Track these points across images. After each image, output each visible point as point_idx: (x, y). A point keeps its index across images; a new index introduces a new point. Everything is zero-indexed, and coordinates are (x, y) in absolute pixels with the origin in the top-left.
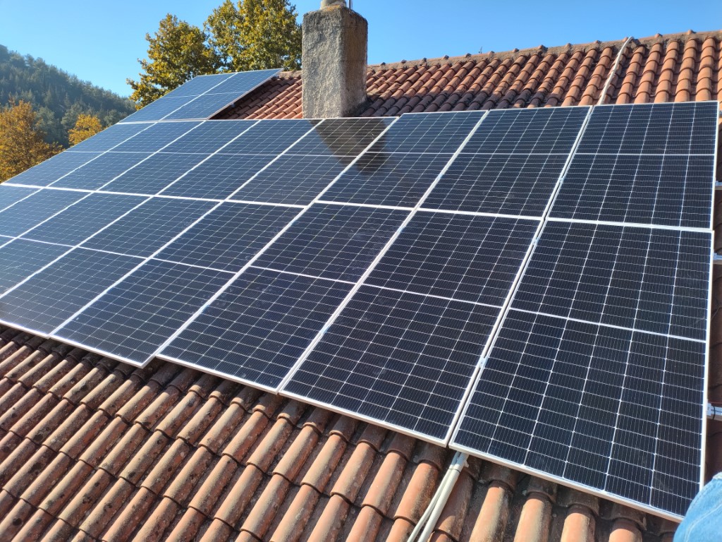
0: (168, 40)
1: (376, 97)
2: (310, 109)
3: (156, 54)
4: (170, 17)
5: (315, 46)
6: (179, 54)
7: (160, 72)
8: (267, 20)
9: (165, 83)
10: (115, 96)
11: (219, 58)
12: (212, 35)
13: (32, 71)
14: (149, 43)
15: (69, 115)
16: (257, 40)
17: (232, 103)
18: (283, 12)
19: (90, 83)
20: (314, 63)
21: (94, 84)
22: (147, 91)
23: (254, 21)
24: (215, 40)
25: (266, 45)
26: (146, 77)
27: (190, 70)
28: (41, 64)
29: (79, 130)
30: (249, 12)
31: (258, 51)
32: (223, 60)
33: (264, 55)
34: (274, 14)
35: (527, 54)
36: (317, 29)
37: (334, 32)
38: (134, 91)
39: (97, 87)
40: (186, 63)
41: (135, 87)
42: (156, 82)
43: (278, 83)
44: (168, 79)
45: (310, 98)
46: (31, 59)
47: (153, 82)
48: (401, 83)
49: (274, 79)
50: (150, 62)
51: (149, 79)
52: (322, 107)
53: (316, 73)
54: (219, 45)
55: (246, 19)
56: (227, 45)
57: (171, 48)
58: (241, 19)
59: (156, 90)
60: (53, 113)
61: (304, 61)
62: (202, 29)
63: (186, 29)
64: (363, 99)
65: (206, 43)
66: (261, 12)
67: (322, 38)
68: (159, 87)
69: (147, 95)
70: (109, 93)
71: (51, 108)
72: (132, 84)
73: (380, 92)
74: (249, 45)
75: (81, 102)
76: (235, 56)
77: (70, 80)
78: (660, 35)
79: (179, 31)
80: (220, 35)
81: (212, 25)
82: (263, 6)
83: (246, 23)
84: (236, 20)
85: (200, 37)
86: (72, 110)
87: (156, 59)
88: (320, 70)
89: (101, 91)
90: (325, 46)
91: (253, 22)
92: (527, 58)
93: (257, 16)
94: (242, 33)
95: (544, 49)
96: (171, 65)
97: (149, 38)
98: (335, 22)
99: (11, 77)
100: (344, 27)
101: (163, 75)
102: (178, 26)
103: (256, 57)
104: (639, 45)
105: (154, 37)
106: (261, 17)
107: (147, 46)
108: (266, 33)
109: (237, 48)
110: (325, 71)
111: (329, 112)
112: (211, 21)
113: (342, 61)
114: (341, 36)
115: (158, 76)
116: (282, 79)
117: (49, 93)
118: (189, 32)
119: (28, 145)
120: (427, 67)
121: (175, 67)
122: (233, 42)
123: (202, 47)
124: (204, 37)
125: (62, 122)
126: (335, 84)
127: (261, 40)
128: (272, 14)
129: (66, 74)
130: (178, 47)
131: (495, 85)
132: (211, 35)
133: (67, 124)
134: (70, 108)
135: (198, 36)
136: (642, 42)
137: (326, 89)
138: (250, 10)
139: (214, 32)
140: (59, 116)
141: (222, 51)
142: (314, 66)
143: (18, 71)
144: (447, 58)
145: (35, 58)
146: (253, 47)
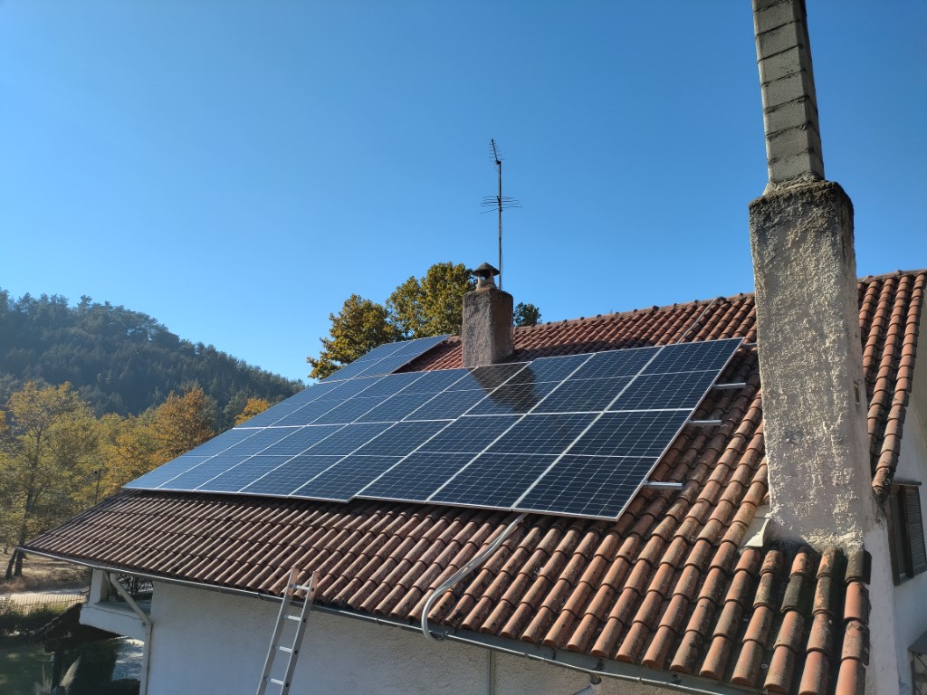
0: (351, 318)
1: (522, 350)
2: (469, 361)
3: (339, 332)
4: (354, 297)
5: (472, 316)
6: (361, 331)
7: (341, 349)
8: (450, 294)
9: (345, 359)
10: (284, 380)
11: (400, 332)
12: (395, 310)
13: (201, 358)
14: (332, 322)
15: (233, 403)
16: (439, 313)
17: (409, 361)
18: (466, 286)
19: (259, 368)
20: (471, 327)
21: (263, 369)
22: (326, 368)
23: (437, 295)
24: (397, 316)
25: (448, 317)
26: (326, 354)
27: (371, 345)
28: (212, 351)
29: (247, 415)
30: (432, 288)
31: (440, 323)
32: (404, 334)
33: (446, 327)
34: (457, 287)
35: (642, 313)
36: (473, 304)
37: (486, 306)
38: (313, 368)
39: (265, 372)
40: (367, 339)
41: (315, 365)
42: (336, 359)
43: (447, 346)
44: (348, 355)
45: (469, 353)
46: (201, 346)
47: (333, 359)
48: (543, 339)
49: (444, 342)
50: (332, 340)
51: (329, 356)
52: (477, 359)
53: (473, 335)
54: (401, 320)
55: (429, 294)
56: (409, 319)
57: (354, 326)
58: (424, 294)
59: (334, 368)
60: (216, 401)
61: (465, 327)
62: (384, 306)
63: (369, 307)
64: (511, 352)
65: (388, 320)
66: (445, 287)
67: (477, 310)
68: (338, 364)
69: (326, 371)
70: (277, 378)
71: (215, 396)
72: (312, 362)
73: (526, 346)
74: (431, 318)
75: (247, 389)
76: (416, 330)
77: (239, 367)
78: (742, 294)
79: (362, 310)
80: (402, 311)
81: (395, 302)
82: (446, 281)
83: (429, 298)
84: (420, 295)
85: (382, 314)
86: (237, 397)
87: (338, 337)
88: (476, 333)
89: (268, 376)
90: (478, 316)
91: (435, 297)
92: (642, 316)
93: (440, 291)
94: (425, 308)
95: (656, 308)
96: (352, 342)
97: (332, 318)
98: (486, 299)
99: (179, 365)
100: (492, 301)
101: (343, 353)
102: (362, 306)
103: (437, 329)
104: (725, 302)
105: (337, 316)
106: (443, 292)
107: (331, 325)
108: (449, 306)
109: (419, 322)
110: (479, 333)
111: (482, 362)
112: (394, 298)
113: (492, 325)
114: (491, 308)
115: (338, 353)
116: (451, 342)
117: (215, 380)
118: (372, 309)
119: (194, 433)
120: (567, 326)
121: (356, 343)
122: (415, 316)
123: (384, 323)
124: (386, 314)
125: (225, 411)
126: (487, 342)
127: (443, 313)
128: (454, 288)
129: (235, 360)
130: (360, 324)
131: (612, 336)
132: (393, 310)
133: (229, 413)
134: (235, 395)
135: (381, 312)
136: (728, 300)
137: (481, 345)
138: (433, 287)
139: (396, 308)
140: (222, 404)
141: (404, 325)
142: (471, 329)
143: (188, 360)
144: (582, 318)
145: (206, 346)
146: (436, 319)
